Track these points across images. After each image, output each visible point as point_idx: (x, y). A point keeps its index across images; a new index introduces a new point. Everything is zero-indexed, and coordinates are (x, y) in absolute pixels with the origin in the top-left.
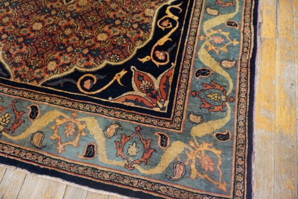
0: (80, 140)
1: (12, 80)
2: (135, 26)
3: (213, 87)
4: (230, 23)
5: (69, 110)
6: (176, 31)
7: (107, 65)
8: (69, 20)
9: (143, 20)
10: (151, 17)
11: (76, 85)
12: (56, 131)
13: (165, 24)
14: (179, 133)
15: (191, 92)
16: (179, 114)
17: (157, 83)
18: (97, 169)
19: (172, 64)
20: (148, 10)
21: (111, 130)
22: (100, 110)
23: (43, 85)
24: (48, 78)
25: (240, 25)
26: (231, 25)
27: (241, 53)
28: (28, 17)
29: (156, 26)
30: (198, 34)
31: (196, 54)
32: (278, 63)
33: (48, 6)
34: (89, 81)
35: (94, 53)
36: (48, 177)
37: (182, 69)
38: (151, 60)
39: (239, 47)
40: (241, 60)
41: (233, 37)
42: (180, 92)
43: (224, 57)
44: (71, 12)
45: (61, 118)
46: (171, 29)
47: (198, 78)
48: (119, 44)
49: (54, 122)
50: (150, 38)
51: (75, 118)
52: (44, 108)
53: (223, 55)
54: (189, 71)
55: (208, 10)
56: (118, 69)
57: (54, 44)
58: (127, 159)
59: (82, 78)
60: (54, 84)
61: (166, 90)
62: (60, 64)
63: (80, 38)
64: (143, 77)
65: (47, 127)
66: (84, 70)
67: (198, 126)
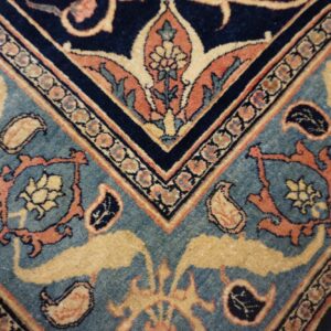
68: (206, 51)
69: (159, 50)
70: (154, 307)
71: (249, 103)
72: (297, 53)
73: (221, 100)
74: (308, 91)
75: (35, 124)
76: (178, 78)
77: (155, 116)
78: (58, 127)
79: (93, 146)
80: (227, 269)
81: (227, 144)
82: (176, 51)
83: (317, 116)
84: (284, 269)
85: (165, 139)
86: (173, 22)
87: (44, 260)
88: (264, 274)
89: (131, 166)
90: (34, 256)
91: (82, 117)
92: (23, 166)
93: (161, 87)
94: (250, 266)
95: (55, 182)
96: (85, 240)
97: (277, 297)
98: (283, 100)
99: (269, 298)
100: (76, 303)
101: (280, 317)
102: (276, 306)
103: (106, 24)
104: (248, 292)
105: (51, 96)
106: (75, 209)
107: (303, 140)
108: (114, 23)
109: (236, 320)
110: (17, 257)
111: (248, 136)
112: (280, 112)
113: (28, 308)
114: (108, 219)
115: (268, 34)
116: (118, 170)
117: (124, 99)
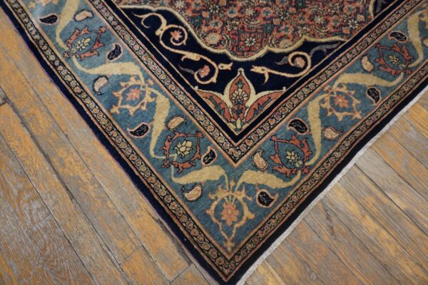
68: (256, 94)
69: (236, 92)
70: (228, 197)
71: (273, 118)
72: (296, 97)
73: (261, 115)
74: (300, 114)
75: (182, 120)
76: (243, 104)
77: (233, 120)
78: (192, 121)
79: (206, 130)
80: (259, 185)
81: (262, 134)
82: (244, 93)
83: (303, 125)
84: (283, 187)
85: (236, 130)
86: (243, 80)
87: (184, 175)
88: (274, 188)
89: (221, 140)
90: (179, 173)
91: (201, 118)
92: (176, 137)
93: (236, 108)
94: (268, 184)
95: (189, 144)
96: (201, 168)
97: (279, 198)
98: (288, 117)
99: (276, 198)
100: (196, 193)
101: (280, 205)
102: (278, 201)
103: (214, 79)
104: (267, 194)
105: (189, 109)
106: (197, 155)
107: (295, 134)
108: (217, 79)
109: (261, 205)
110: (173, 173)
111: (272, 132)
112: (286, 122)
113: (177, 193)
114: (211, 160)
115: (284, 88)
116: (215, 141)
117: (220, 112)
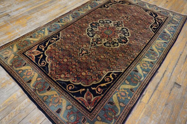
0: (58, 105)
1: (48, 74)
2: (97, 75)
3: (112, 110)
4: (131, 90)
5: (60, 93)
6: (109, 83)
7: (80, 84)
8: (76, 63)
9: (100, 74)
10: (104, 74)
11: (66, 86)
12: (52, 98)
13: (108, 79)
14: (91, 121)
15: (103, 108)
16: (94, 114)
17: (93, 99)
18: (57, 118)
19: (102, 95)
20: (104, 71)
21: (69, 107)
22: (69, 99)
23: (57, 81)
24: (59, 79)
25: (135, 92)
26: (131, 91)
27: (129, 103)
28: (64, 56)
29: (104, 79)
30: (117, 88)
31: (112, 95)
32: (142, 114)
33: (72, 55)
34: (71, 87)
35: (78, 78)
36: (42, 112)
37: (104, 98)
38: (95, 90)
39: (130, 100)
40: (128, 105)
41: (129, 95)
42: (99, 106)
43: (122, 101)
44: (78, 60)
45: (56, 95)
46: (108, 82)
47: (108, 104)
48: (88, 79)
49: (53, 95)
50: (99, 82)
51: (60, 97)
52: (53, 89)
53: (122, 100)
54: (107, 100)
55: (126, 81)
56: (83, 87)
57: (67, 69)
58: (69, 120)
59: (70, 85)
60: (60, 82)
61: (95, 103)
62: (65, 77)
63: (77, 71)
64: (89, 94)
65: (50, 96)
66: (72, 82)
67: (99, 122)
68: (94, 97)
72: (108, 96)
77: (88, 106)
85: (90, 109)
93: (88, 102)
105: (73, 103)
117: (83, 104)
